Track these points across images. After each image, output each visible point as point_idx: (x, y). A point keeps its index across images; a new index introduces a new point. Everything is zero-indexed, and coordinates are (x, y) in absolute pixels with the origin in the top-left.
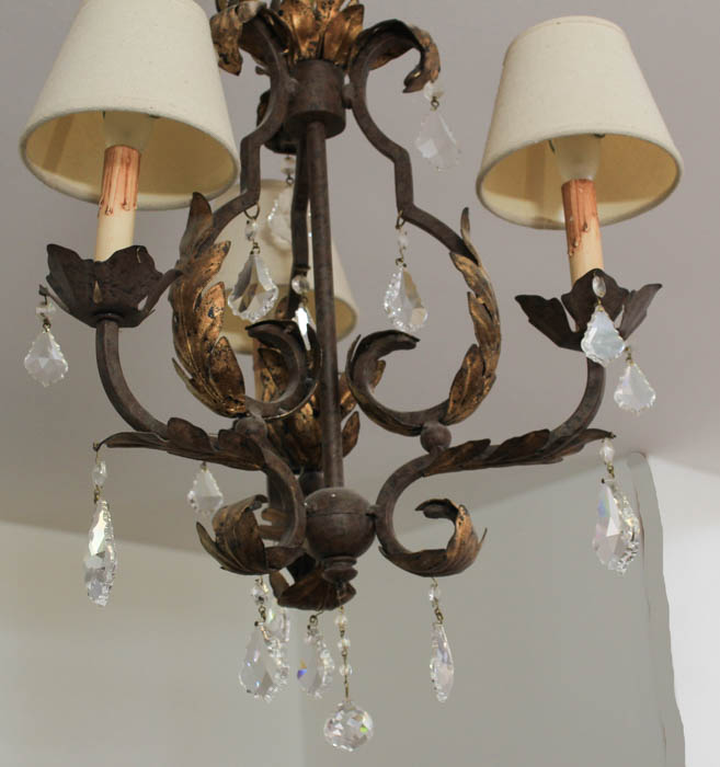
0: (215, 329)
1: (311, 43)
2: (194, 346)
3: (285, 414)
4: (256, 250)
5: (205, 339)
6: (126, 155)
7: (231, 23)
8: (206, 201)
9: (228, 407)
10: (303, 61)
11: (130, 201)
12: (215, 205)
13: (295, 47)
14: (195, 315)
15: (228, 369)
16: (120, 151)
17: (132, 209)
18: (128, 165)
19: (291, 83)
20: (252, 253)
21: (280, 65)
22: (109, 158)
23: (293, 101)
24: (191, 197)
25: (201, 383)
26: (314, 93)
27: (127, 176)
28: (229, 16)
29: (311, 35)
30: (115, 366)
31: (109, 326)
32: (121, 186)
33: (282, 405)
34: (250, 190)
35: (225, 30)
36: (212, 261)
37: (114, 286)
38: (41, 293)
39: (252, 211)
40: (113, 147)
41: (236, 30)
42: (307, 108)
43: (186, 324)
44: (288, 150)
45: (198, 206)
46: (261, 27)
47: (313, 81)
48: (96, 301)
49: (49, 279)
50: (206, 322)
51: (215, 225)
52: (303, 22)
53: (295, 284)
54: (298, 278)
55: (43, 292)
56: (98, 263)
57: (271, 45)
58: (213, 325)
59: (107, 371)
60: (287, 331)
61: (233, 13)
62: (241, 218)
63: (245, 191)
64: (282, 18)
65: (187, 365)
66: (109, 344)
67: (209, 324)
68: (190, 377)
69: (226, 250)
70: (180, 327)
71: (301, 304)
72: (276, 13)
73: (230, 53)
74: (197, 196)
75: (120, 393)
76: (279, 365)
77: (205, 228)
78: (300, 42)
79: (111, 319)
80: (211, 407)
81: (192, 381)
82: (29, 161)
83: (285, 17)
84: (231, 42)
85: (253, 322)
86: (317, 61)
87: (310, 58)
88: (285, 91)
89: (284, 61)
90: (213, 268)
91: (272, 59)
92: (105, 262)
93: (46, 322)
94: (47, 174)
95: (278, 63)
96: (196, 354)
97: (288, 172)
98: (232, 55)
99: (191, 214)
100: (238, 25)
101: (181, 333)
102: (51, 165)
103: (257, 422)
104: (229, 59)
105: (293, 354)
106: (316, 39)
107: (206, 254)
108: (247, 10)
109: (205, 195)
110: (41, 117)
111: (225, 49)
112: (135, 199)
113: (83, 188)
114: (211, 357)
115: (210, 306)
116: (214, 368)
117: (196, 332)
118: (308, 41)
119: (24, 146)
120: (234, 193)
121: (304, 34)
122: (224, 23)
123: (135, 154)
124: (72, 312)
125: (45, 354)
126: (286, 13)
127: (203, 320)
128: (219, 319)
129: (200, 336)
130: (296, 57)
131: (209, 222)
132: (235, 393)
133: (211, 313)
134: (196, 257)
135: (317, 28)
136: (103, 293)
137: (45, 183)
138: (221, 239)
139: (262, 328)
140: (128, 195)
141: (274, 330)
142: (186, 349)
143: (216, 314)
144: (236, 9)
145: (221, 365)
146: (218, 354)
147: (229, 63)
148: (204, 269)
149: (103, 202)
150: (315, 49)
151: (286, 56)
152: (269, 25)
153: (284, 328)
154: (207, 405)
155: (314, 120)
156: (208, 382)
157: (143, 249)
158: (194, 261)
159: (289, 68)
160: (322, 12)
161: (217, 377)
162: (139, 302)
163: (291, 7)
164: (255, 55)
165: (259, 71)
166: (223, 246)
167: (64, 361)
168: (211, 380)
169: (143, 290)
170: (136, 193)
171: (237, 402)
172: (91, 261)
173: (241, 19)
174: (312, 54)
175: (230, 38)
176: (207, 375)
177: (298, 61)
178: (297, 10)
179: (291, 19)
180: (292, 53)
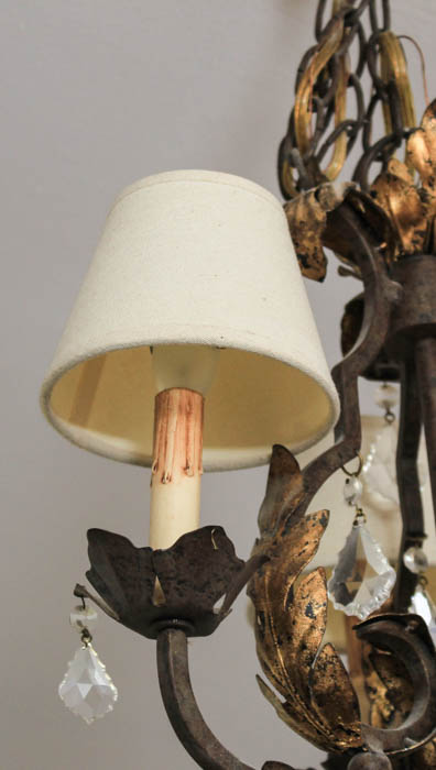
0: (316, 633)
1: (416, 233)
2: (288, 657)
3: (415, 745)
4: (360, 519)
5: (303, 646)
6: (185, 401)
7: (311, 213)
8: (291, 455)
9: (337, 740)
10: (406, 257)
11: (193, 463)
12: (304, 460)
13: (394, 240)
14: (287, 615)
15: (336, 688)
16: (176, 395)
17: (197, 474)
18: (188, 414)
19: (391, 288)
20: (356, 523)
21: (375, 264)
22: (161, 405)
23: (396, 312)
24: (269, 451)
25: (298, 708)
26: (424, 299)
27: (188, 430)
28: (307, 204)
29: (415, 223)
30: (186, 693)
31: (175, 637)
32: (182, 444)
33: (409, 733)
34: (348, 437)
35: (302, 222)
36: (306, 538)
37: (180, 582)
38: (76, 594)
39: (351, 466)
40: (167, 391)
41: (317, 223)
42: (415, 320)
43: (274, 627)
44: (386, 376)
45: (281, 463)
46: (349, 215)
47: (421, 283)
48: (155, 603)
49: (90, 575)
50: (303, 624)
51: (306, 488)
52: (404, 205)
53: (409, 559)
54: (412, 549)
55: (80, 592)
56: (159, 552)
57: (363, 239)
58: (313, 627)
59: (175, 699)
60: (409, 628)
61: (312, 200)
62: (339, 476)
63: (341, 439)
64: (376, 202)
65: (278, 684)
66: (175, 663)
67: (307, 627)
68: (283, 700)
69: (324, 522)
70: (267, 631)
71: (418, 587)
72: (368, 196)
73: (311, 253)
74: (279, 450)
75: (193, 729)
76: (397, 675)
77: (293, 493)
78: (401, 231)
79: (177, 627)
80: (314, 742)
81: (286, 706)
82: (53, 414)
83: (380, 201)
84: (312, 239)
85: (363, 618)
86: (425, 257)
87: (416, 253)
88: (386, 298)
89: (381, 259)
90: (308, 548)
91: (365, 257)
92: (168, 551)
93: (86, 634)
94: (76, 431)
95: (373, 261)
96: (290, 668)
97: (387, 405)
98: (315, 256)
99: (271, 475)
100: (321, 216)
101: (268, 639)
102: (80, 417)
103: (379, 759)
104: (310, 261)
105: (418, 660)
106: (423, 227)
107: (297, 529)
108: (332, 195)
109: (289, 447)
110: (72, 357)
111: (304, 248)
112: (200, 460)
113: (121, 446)
114: (312, 671)
115: (307, 601)
116: (316, 687)
117: (290, 639)
118: (413, 229)
119: (47, 396)
120: (329, 442)
121: (407, 221)
122: (301, 214)
123: (196, 399)
124: (124, 619)
125: (86, 678)
126: (381, 195)
127: (299, 620)
128: (320, 619)
129: (296, 643)
130: (397, 253)
131: (297, 484)
132: (347, 719)
133: (309, 612)
134: (284, 534)
135: (423, 212)
136: (166, 592)
137: (73, 442)
138: (315, 507)
139: (375, 627)
140: (191, 455)
141: (391, 628)
142: (276, 662)
143: (316, 612)
144: (317, 195)
145: (326, 683)
146: (322, 668)
147: (311, 266)
148: (296, 551)
149: (156, 467)
150: (421, 240)
151: (383, 252)
152: (358, 212)
153: (405, 625)
154: (308, 738)
155: (424, 337)
156: (309, 708)
157: (220, 531)
158: (280, 539)
159: (388, 268)
160: (429, 189)
161: (322, 699)
162: (215, 601)
163: (387, 187)
164: (339, 252)
165: (342, 272)
166: (319, 517)
167: (113, 687)
168: (313, 704)
169: (221, 586)
170: (200, 451)
171: (349, 732)
172: (148, 549)
173: (323, 207)
174: (419, 247)
175: (310, 234)
176: (308, 697)
177: (399, 258)
178: (396, 190)
179: (388, 201)
180: (391, 247)
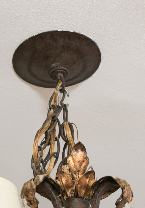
1: (71, 190)
7: (31, 186)
10: (69, 199)
13: (65, 192)
21: (57, 201)
28: (31, 183)
29: (71, 187)
35: (29, 189)
41: (33, 189)
46: (47, 185)
52: (67, 181)
57: (53, 193)
64: (57, 181)
73: (32, 200)
78: (66, 190)
83: (59, 181)
84: (32, 195)
86: (75, 198)
87: (72, 197)
89: (59, 200)
91: (54, 199)
100: (34, 187)
104: (32, 202)
106: (74, 188)
108: (38, 179)
111: (30, 198)
118: (70, 189)
121: (68, 187)
122: (29, 186)
126: (59, 178)
130: (65, 197)
135: (74, 183)
144: (33, 180)
147: (32, 204)
150: (74, 193)
151: (60, 197)
152: (51, 184)
159: (62, 203)
160: (75, 176)
163: (61, 175)
173: (35, 184)
174: (73, 195)
175: (31, 193)
177: (67, 199)
178: (64, 176)
179: (62, 180)
180: (63, 196)
